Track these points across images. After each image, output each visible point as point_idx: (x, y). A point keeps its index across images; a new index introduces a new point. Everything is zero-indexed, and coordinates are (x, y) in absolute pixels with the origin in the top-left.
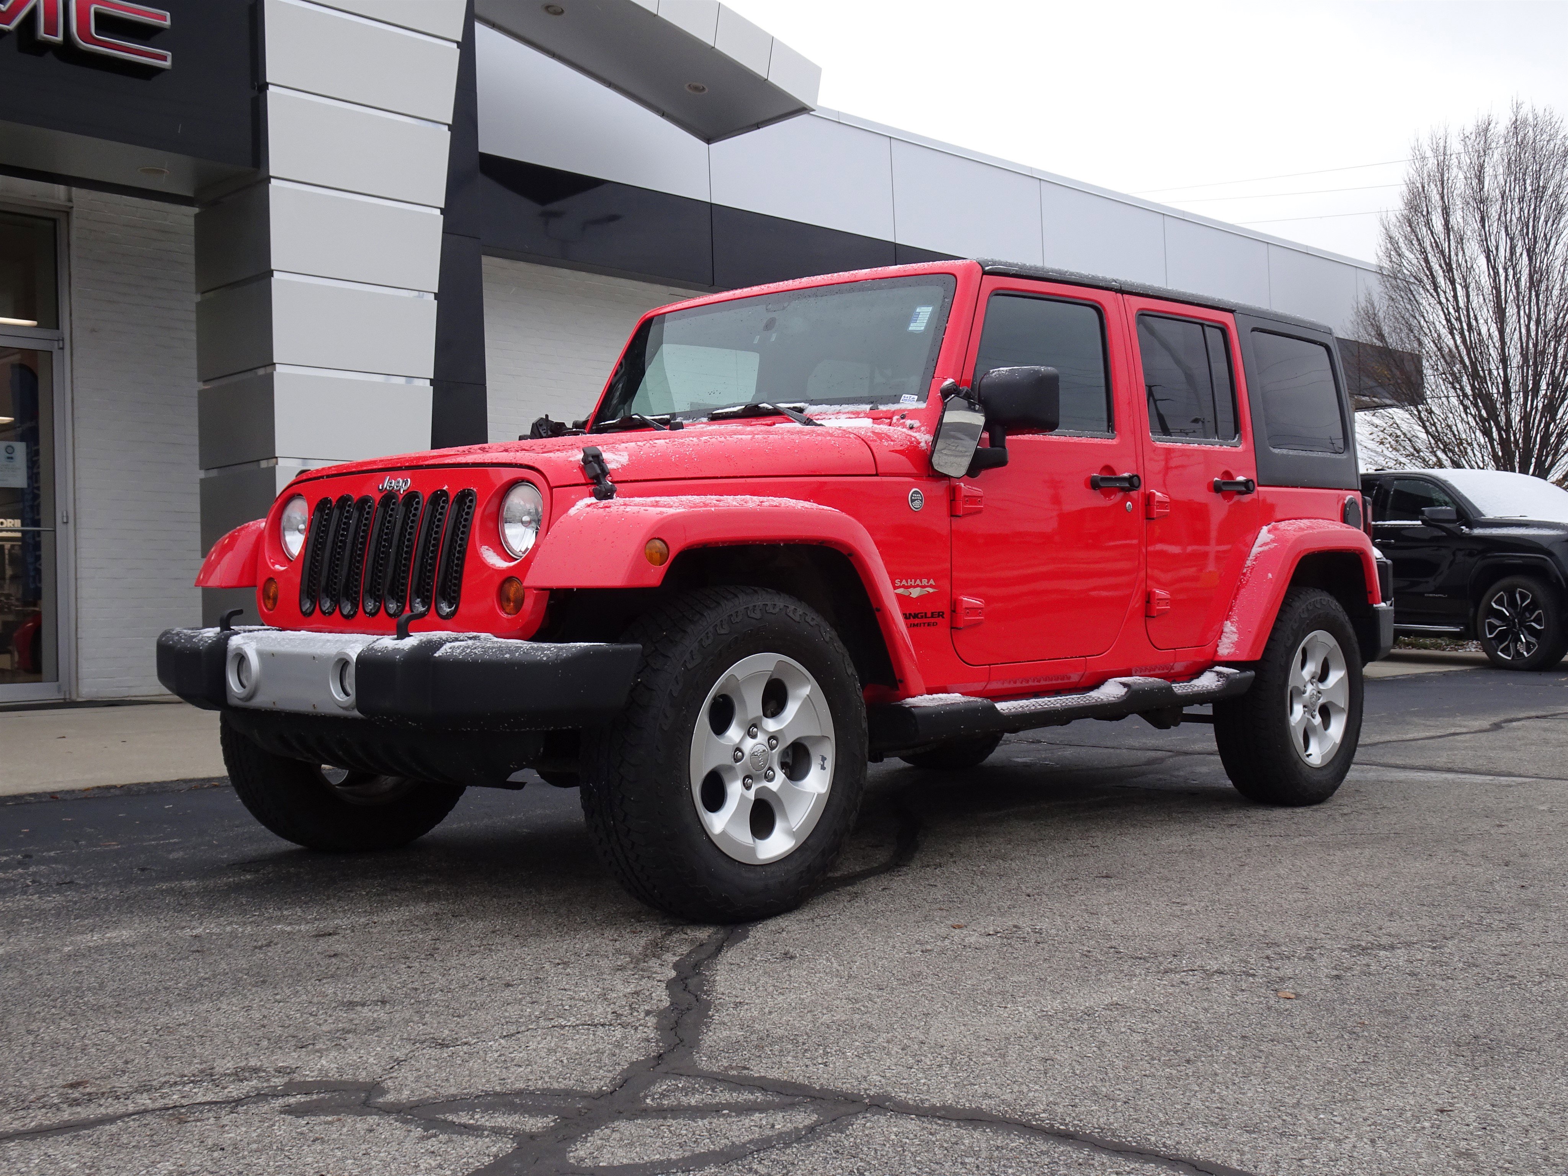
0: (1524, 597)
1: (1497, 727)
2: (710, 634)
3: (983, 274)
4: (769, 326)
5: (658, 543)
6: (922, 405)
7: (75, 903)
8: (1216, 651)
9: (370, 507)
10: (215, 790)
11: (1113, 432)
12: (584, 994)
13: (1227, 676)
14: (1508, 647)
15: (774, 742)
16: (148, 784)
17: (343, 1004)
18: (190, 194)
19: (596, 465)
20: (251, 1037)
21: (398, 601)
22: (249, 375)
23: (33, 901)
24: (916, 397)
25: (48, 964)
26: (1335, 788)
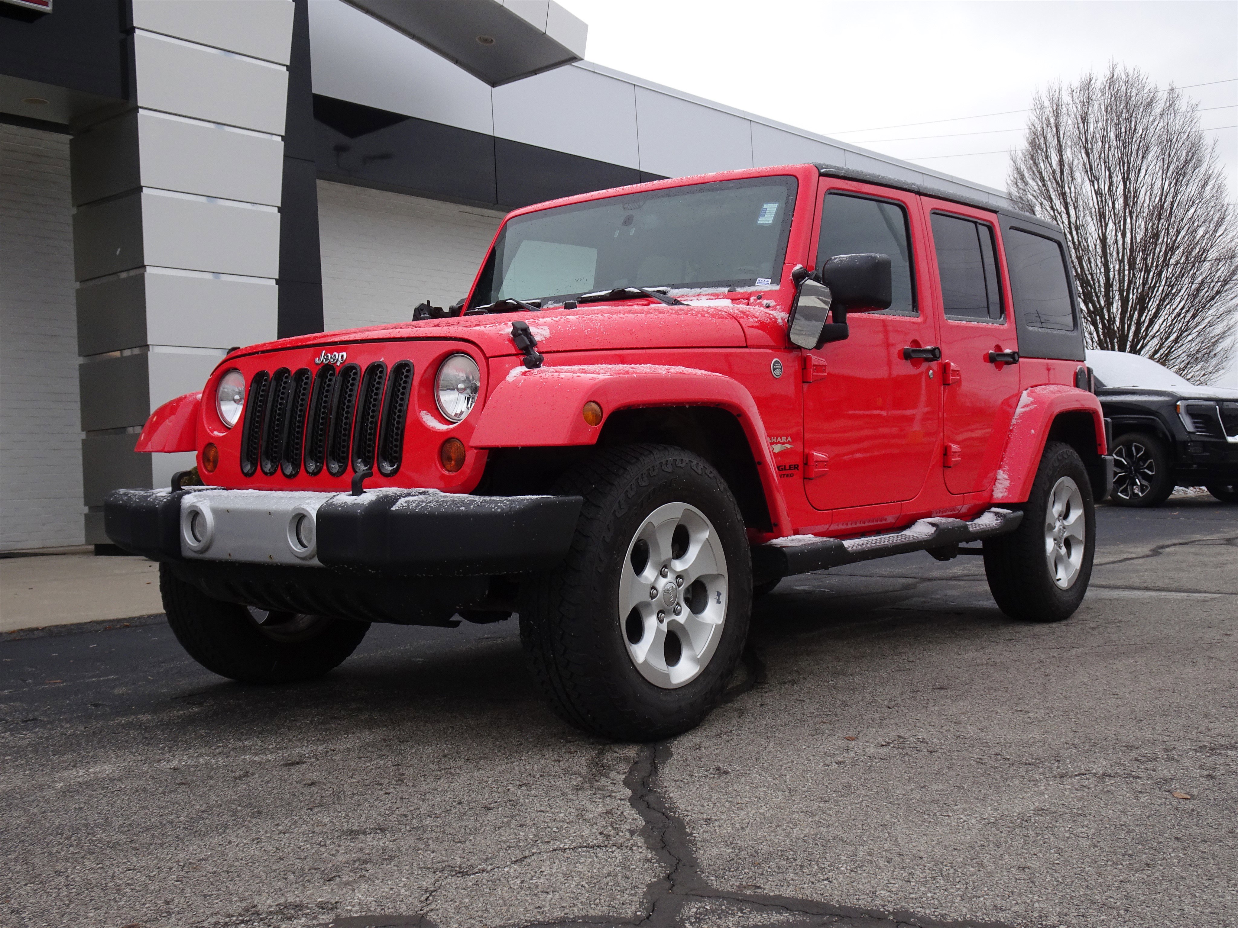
0: (1138, 450)
1: (1156, 552)
2: (633, 487)
3: (819, 176)
4: (628, 221)
5: (594, 405)
6: (776, 287)
7: (47, 739)
8: (992, 495)
9: (307, 378)
10: (127, 630)
11: (917, 312)
12: (562, 815)
13: (1004, 516)
14: (1126, 488)
15: (681, 580)
16: (65, 626)
17: (344, 833)
18: (66, 122)
19: (525, 338)
20: (275, 871)
21: (339, 462)
22: (112, 278)
23: (6, 738)
24: (770, 280)
25: (47, 801)
26: (1077, 606)
